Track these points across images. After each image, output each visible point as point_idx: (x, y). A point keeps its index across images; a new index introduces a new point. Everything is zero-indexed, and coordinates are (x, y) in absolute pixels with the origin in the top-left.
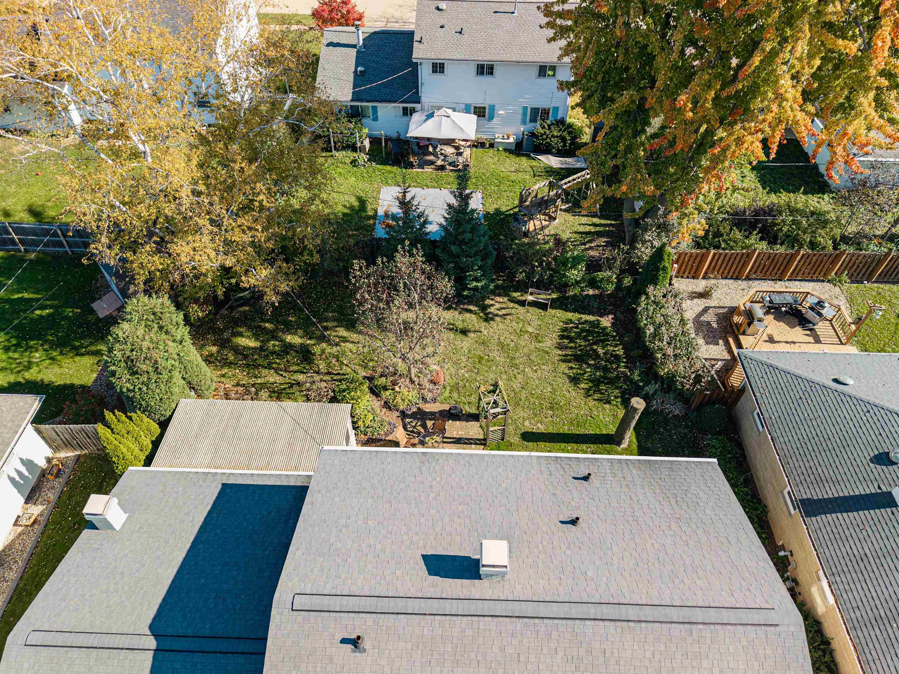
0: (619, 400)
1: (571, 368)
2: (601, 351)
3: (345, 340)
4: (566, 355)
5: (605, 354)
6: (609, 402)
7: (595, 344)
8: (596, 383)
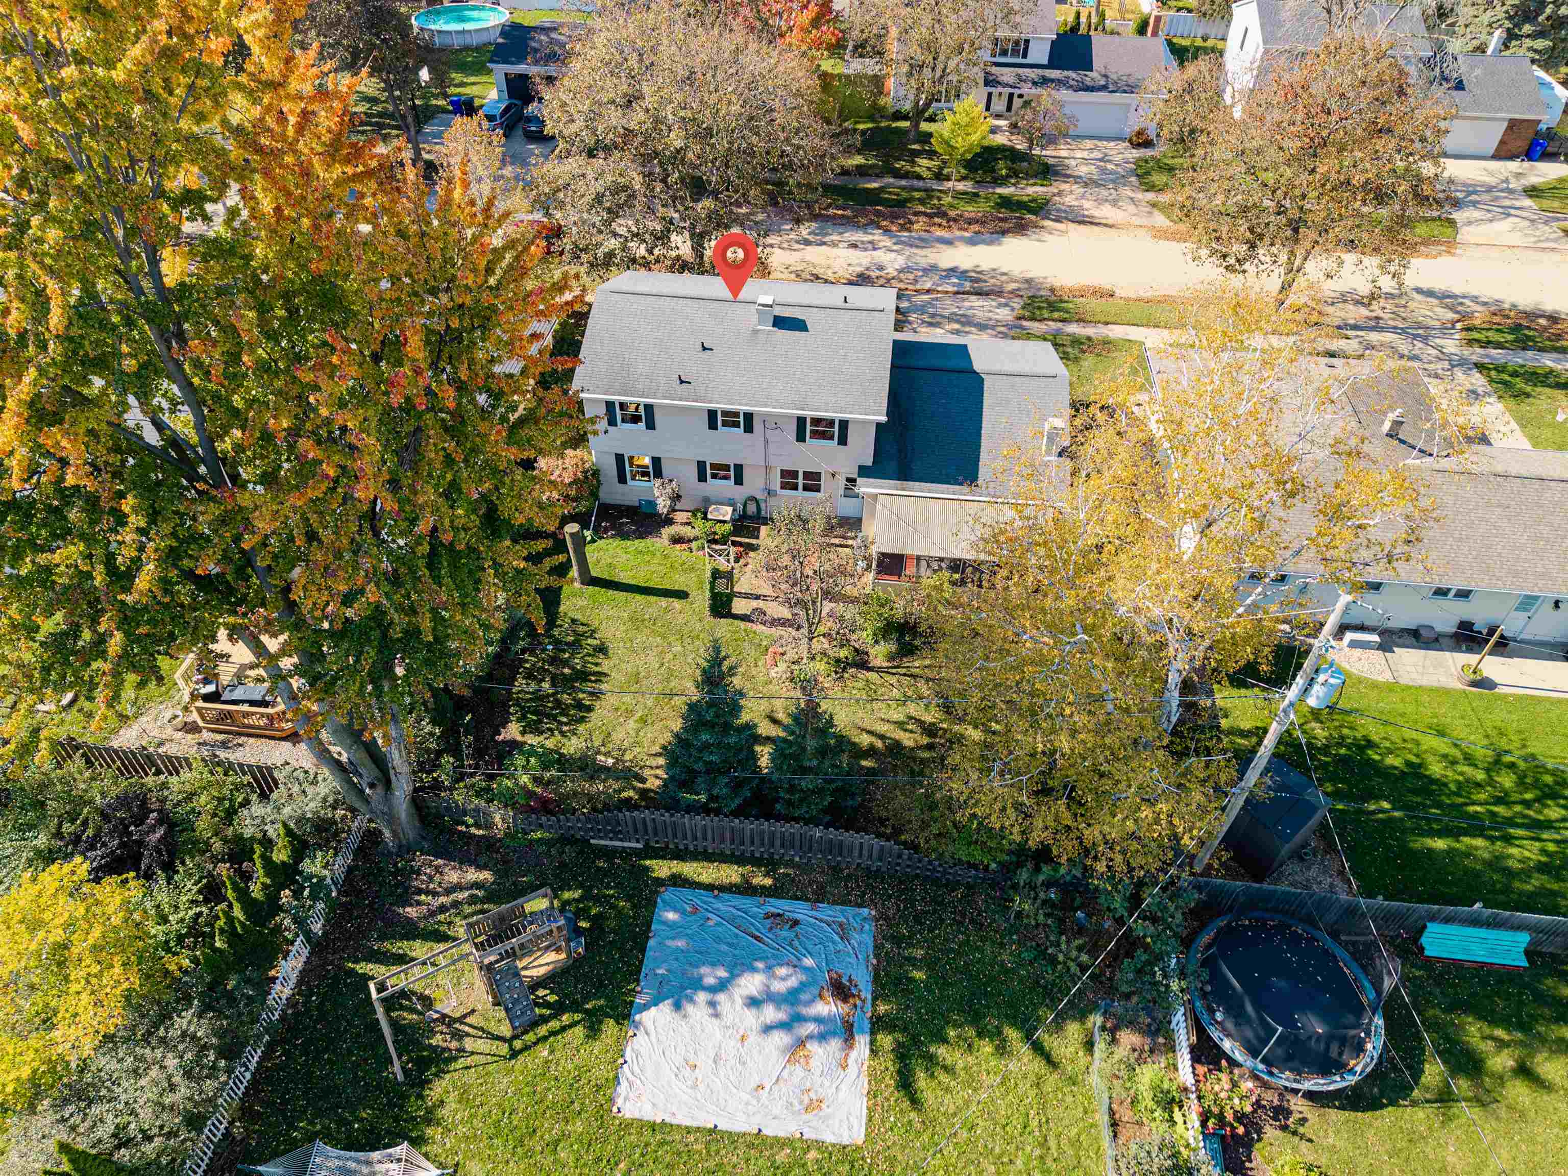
0: (559, 622)
1: (597, 664)
2: (546, 685)
3: (900, 724)
4: (596, 681)
5: (543, 680)
6: (574, 621)
7: (548, 696)
8: (575, 645)
